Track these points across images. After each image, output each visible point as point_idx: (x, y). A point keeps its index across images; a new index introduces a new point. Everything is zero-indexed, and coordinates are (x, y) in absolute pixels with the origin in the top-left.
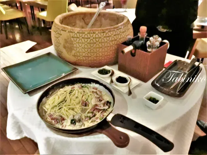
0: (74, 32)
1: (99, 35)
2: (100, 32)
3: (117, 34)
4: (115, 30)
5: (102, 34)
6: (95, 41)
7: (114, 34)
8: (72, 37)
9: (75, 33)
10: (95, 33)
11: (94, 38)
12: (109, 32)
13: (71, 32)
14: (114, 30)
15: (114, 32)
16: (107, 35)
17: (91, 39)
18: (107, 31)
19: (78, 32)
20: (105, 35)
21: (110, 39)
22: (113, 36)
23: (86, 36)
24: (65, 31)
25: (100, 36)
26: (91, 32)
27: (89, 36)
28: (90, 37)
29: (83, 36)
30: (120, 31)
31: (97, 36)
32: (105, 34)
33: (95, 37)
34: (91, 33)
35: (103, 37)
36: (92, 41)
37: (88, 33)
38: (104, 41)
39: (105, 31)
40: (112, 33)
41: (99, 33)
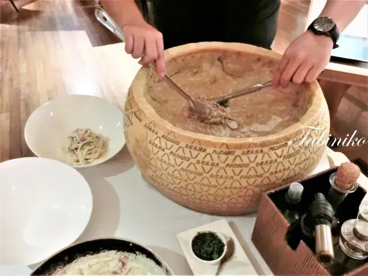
0: (157, 133)
1: (215, 156)
2: (218, 150)
3: (267, 162)
4: (265, 149)
5: (223, 157)
6: (200, 170)
7: (259, 160)
8: (150, 142)
9: (158, 135)
10: (205, 150)
11: (198, 162)
12: (243, 154)
13: (150, 129)
14: (262, 151)
15: (260, 156)
16: (238, 161)
17: (191, 163)
18: (238, 152)
19: (163, 136)
20: (229, 161)
21: (244, 173)
22: (254, 165)
23: (180, 153)
24: (140, 120)
25: (216, 160)
26: (194, 145)
27: (188, 155)
28: (190, 156)
29: (174, 150)
30: (279, 154)
31: (208, 159)
32: (231, 157)
33: (201, 160)
34: (195, 149)
35: (224, 165)
36: (192, 168)
37: (187, 146)
38: (224, 175)
39: (233, 150)
40: (252, 157)
41: (215, 151)
